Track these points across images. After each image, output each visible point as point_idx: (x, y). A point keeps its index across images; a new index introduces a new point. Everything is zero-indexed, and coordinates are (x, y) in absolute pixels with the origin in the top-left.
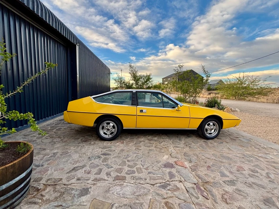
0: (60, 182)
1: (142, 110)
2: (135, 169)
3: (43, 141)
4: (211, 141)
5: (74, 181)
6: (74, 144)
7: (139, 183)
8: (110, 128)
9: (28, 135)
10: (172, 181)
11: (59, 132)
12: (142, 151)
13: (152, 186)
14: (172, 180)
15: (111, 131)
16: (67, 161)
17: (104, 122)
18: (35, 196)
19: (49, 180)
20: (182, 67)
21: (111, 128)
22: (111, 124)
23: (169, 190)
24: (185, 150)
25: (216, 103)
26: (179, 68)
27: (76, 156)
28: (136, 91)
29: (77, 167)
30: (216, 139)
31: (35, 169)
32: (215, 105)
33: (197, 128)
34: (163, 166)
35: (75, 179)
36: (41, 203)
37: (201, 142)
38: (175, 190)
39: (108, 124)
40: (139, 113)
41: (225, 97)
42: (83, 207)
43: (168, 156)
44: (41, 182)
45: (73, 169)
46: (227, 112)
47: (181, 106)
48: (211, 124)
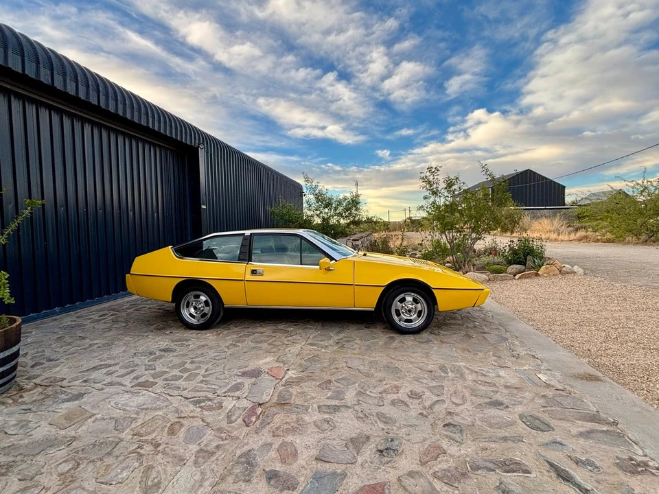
0: (59, 383)
1: (256, 270)
2: (185, 375)
3: (95, 326)
5: (77, 383)
6: (137, 333)
7: (168, 394)
8: (200, 306)
9: (82, 317)
10: (225, 396)
12: (237, 348)
13: (183, 399)
14: (226, 394)
15: (203, 310)
16: (97, 357)
17: (189, 294)
18: (12, 397)
19: (47, 379)
20: (438, 170)
21: (202, 307)
22: (203, 298)
23: (200, 407)
24: (323, 350)
25: (528, 254)
26: (428, 174)
27: (116, 351)
28: (251, 234)
29: (100, 365)
31: (43, 364)
32: (526, 259)
33: (375, 308)
34: (240, 374)
35: (81, 381)
36: (10, 404)
38: (210, 409)
39: (197, 297)
40: (249, 277)
41: (609, 236)
42: (55, 413)
43: (272, 359)
44: (34, 381)
45: (94, 368)
46: (545, 275)
47: (336, 261)
48: (409, 299)
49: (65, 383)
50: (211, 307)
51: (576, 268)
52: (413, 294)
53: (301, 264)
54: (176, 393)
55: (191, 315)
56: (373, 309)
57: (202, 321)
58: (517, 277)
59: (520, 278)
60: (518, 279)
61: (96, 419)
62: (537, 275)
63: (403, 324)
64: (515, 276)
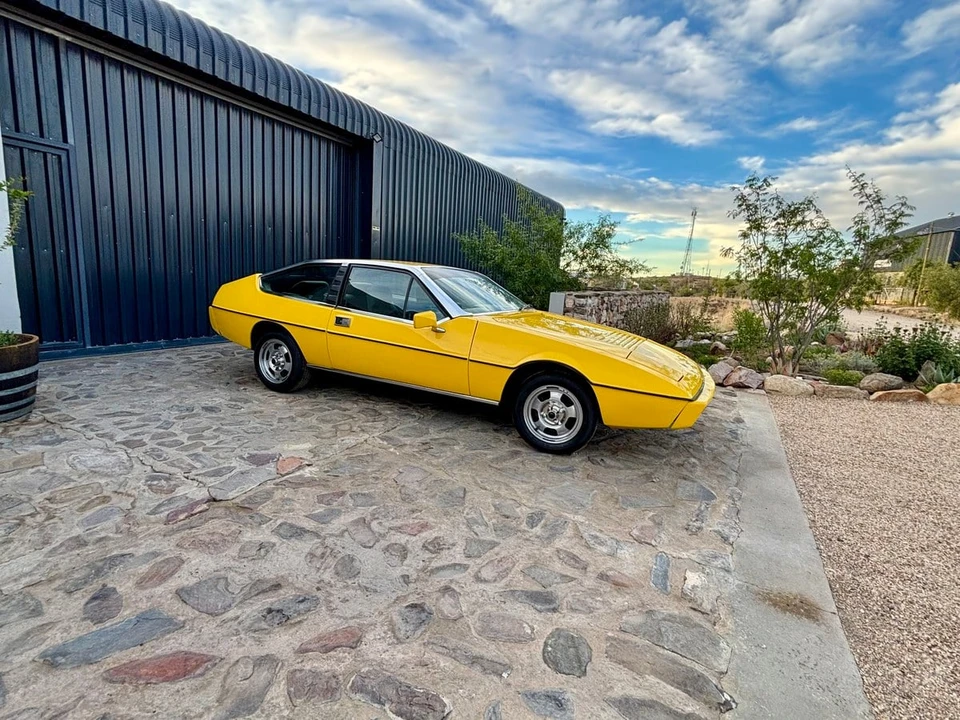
0: (63, 423)
1: (341, 319)
2: (188, 443)
5: (78, 426)
7: (141, 461)
8: (280, 360)
10: (193, 479)
13: (148, 471)
14: (197, 477)
15: (283, 366)
16: (134, 401)
17: (269, 342)
19: (61, 415)
21: (282, 362)
22: (284, 350)
23: (150, 485)
25: (930, 358)
28: (350, 265)
29: (124, 412)
31: (78, 399)
34: (247, 456)
35: (84, 425)
39: (278, 347)
40: (332, 326)
44: (47, 415)
45: (115, 413)
46: (942, 401)
47: (451, 318)
49: (68, 424)
50: (291, 363)
52: (562, 389)
54: (152, 461)
55: (270, 370)
56: (498, 403)
57: (280, 381)
58: (876, 395)
59: (879, 399)
60: (875, 400)
62: (922, 398)
63: (541, 436)
64: (871, 394)
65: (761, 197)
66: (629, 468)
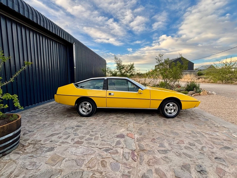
0: (39, 143)
1: (111, 93)
2: (93, 137)
3: (41, 116)
4: (170, 119)
5: (48, 142)
6: (61, 119)
7: (91, 147)
8: (87, 107)
9: (34, 112)
10: (116, 147)
11: (55, 110)
12: (107, 125)
13: (99, 149)
14: (116, 146)
15: (88, 109)
16: (50, 130)
17: (82, 103)
18: (21, 150)
19: (33, 140)
20: (162, 56)
22: (88, 104)
23: (109, 153)
24: (142, 125)
26: (159, 57)
27: (57, 127)
28: (107, 79)
29: (54, 134)
30: (176, 118)
31: (27, 133)
32: (193, 89)
33: (158, 108)
34: (116, 136)
35: (49, 141)
36: (22, 154)
37: (161, 120)
38: (114, 153)
39: (86, 104)
40: (108, 96)
41: (212, 81)
42: (45, 158)
43: (124, 129)
44: (28, 141)
45: (51, 135)
46: (203, 95)
47: (143, 90)
48: (171, 105)
49: (42, 142)
50: (92, 108)
51: (213, 92)
52: (173, 103)
53: (129, 91)
54: (93, 146)
55: (83, 111)
56: (157, 109)
57: (87, 113)
59: (194, 96)
61: (66, 160)
62: (200, 95)
63: (168, 114)
64: (192, 95)
65: (162, 58)
66: (187, 118)
